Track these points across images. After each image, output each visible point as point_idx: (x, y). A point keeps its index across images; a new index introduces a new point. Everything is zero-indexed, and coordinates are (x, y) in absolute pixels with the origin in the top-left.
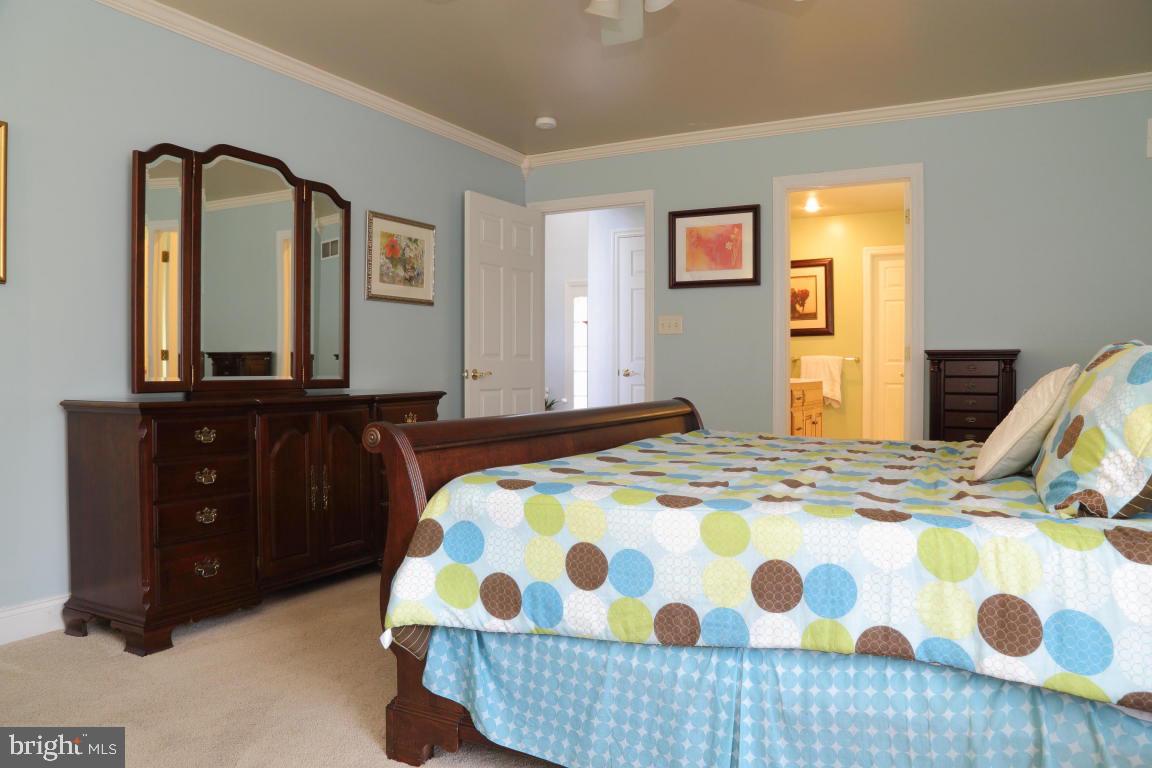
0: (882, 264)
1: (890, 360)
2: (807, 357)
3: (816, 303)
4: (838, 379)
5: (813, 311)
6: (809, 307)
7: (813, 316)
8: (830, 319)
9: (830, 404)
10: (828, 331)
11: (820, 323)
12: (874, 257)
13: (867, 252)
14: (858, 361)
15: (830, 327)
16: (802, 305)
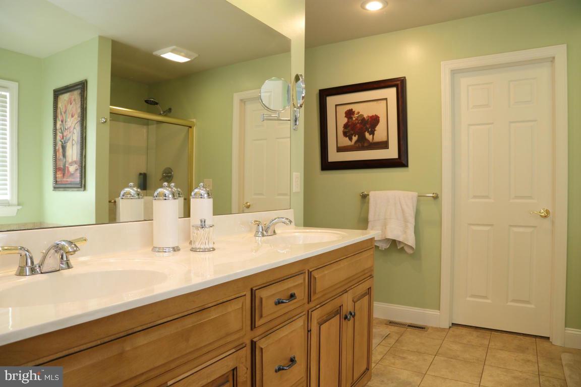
0: (465, 82)
1: (475, 197)
2: (377, 192)
3: (387, 130)
4: (412, 220)
5: (385, 139)
6: (380, 134)
7: (384, 145)
8: (403, 148)
9: (402, 249)
10: (401, 162)
11: (392, 153)
12: (454, 72)
13: (446, 67)
14: (436, 198)
15: (403, 158)
16: (372, 133)
